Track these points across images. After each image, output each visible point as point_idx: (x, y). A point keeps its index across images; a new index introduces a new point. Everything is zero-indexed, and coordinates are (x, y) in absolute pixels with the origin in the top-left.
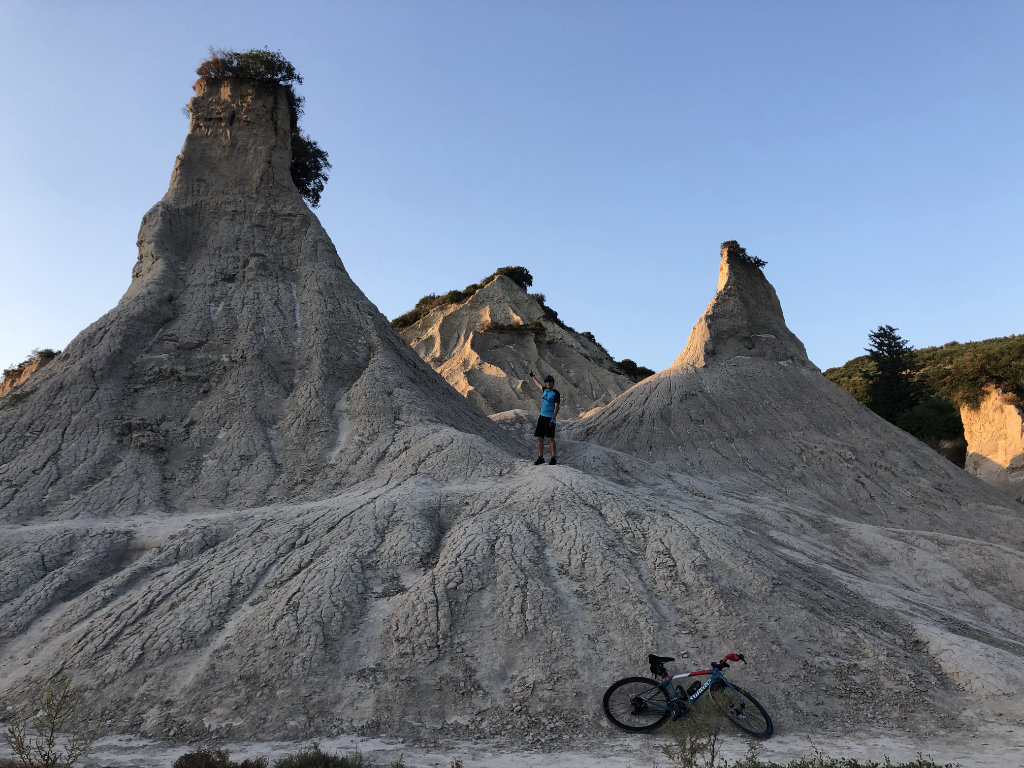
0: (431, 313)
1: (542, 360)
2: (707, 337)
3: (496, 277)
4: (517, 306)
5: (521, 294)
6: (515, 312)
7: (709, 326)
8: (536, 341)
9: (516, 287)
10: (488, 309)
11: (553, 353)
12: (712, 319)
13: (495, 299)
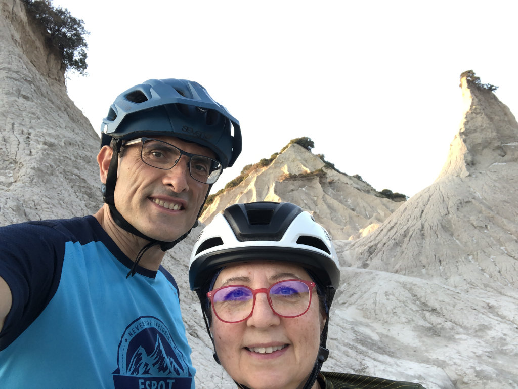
0: (250, 176)
1: (326, 195)
2: (465, 150)
3: (290, 146)
4: (305, 162)
5: (307, 154)
6: (304, 166)
7: (465, 141)
8: (321, 182)
9: (303, 150)
10: (286, 167)
11: (334, 189)
12: (466, 134)
13: (290, 160)
